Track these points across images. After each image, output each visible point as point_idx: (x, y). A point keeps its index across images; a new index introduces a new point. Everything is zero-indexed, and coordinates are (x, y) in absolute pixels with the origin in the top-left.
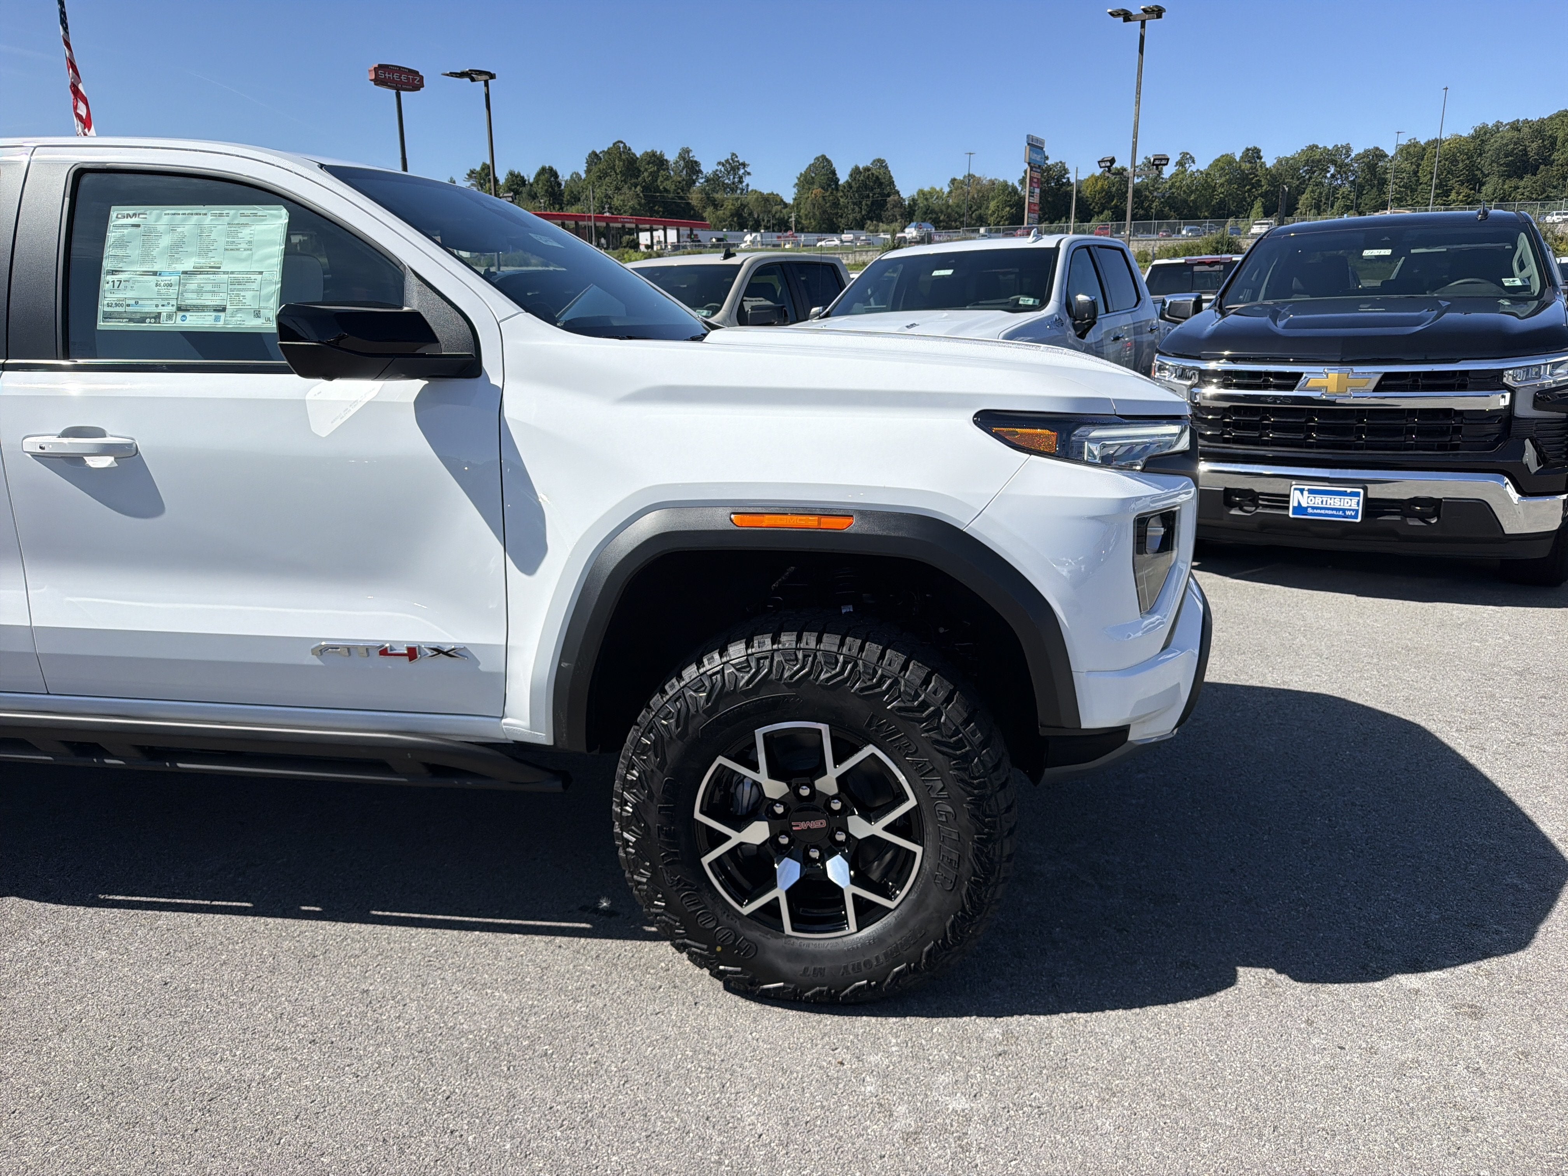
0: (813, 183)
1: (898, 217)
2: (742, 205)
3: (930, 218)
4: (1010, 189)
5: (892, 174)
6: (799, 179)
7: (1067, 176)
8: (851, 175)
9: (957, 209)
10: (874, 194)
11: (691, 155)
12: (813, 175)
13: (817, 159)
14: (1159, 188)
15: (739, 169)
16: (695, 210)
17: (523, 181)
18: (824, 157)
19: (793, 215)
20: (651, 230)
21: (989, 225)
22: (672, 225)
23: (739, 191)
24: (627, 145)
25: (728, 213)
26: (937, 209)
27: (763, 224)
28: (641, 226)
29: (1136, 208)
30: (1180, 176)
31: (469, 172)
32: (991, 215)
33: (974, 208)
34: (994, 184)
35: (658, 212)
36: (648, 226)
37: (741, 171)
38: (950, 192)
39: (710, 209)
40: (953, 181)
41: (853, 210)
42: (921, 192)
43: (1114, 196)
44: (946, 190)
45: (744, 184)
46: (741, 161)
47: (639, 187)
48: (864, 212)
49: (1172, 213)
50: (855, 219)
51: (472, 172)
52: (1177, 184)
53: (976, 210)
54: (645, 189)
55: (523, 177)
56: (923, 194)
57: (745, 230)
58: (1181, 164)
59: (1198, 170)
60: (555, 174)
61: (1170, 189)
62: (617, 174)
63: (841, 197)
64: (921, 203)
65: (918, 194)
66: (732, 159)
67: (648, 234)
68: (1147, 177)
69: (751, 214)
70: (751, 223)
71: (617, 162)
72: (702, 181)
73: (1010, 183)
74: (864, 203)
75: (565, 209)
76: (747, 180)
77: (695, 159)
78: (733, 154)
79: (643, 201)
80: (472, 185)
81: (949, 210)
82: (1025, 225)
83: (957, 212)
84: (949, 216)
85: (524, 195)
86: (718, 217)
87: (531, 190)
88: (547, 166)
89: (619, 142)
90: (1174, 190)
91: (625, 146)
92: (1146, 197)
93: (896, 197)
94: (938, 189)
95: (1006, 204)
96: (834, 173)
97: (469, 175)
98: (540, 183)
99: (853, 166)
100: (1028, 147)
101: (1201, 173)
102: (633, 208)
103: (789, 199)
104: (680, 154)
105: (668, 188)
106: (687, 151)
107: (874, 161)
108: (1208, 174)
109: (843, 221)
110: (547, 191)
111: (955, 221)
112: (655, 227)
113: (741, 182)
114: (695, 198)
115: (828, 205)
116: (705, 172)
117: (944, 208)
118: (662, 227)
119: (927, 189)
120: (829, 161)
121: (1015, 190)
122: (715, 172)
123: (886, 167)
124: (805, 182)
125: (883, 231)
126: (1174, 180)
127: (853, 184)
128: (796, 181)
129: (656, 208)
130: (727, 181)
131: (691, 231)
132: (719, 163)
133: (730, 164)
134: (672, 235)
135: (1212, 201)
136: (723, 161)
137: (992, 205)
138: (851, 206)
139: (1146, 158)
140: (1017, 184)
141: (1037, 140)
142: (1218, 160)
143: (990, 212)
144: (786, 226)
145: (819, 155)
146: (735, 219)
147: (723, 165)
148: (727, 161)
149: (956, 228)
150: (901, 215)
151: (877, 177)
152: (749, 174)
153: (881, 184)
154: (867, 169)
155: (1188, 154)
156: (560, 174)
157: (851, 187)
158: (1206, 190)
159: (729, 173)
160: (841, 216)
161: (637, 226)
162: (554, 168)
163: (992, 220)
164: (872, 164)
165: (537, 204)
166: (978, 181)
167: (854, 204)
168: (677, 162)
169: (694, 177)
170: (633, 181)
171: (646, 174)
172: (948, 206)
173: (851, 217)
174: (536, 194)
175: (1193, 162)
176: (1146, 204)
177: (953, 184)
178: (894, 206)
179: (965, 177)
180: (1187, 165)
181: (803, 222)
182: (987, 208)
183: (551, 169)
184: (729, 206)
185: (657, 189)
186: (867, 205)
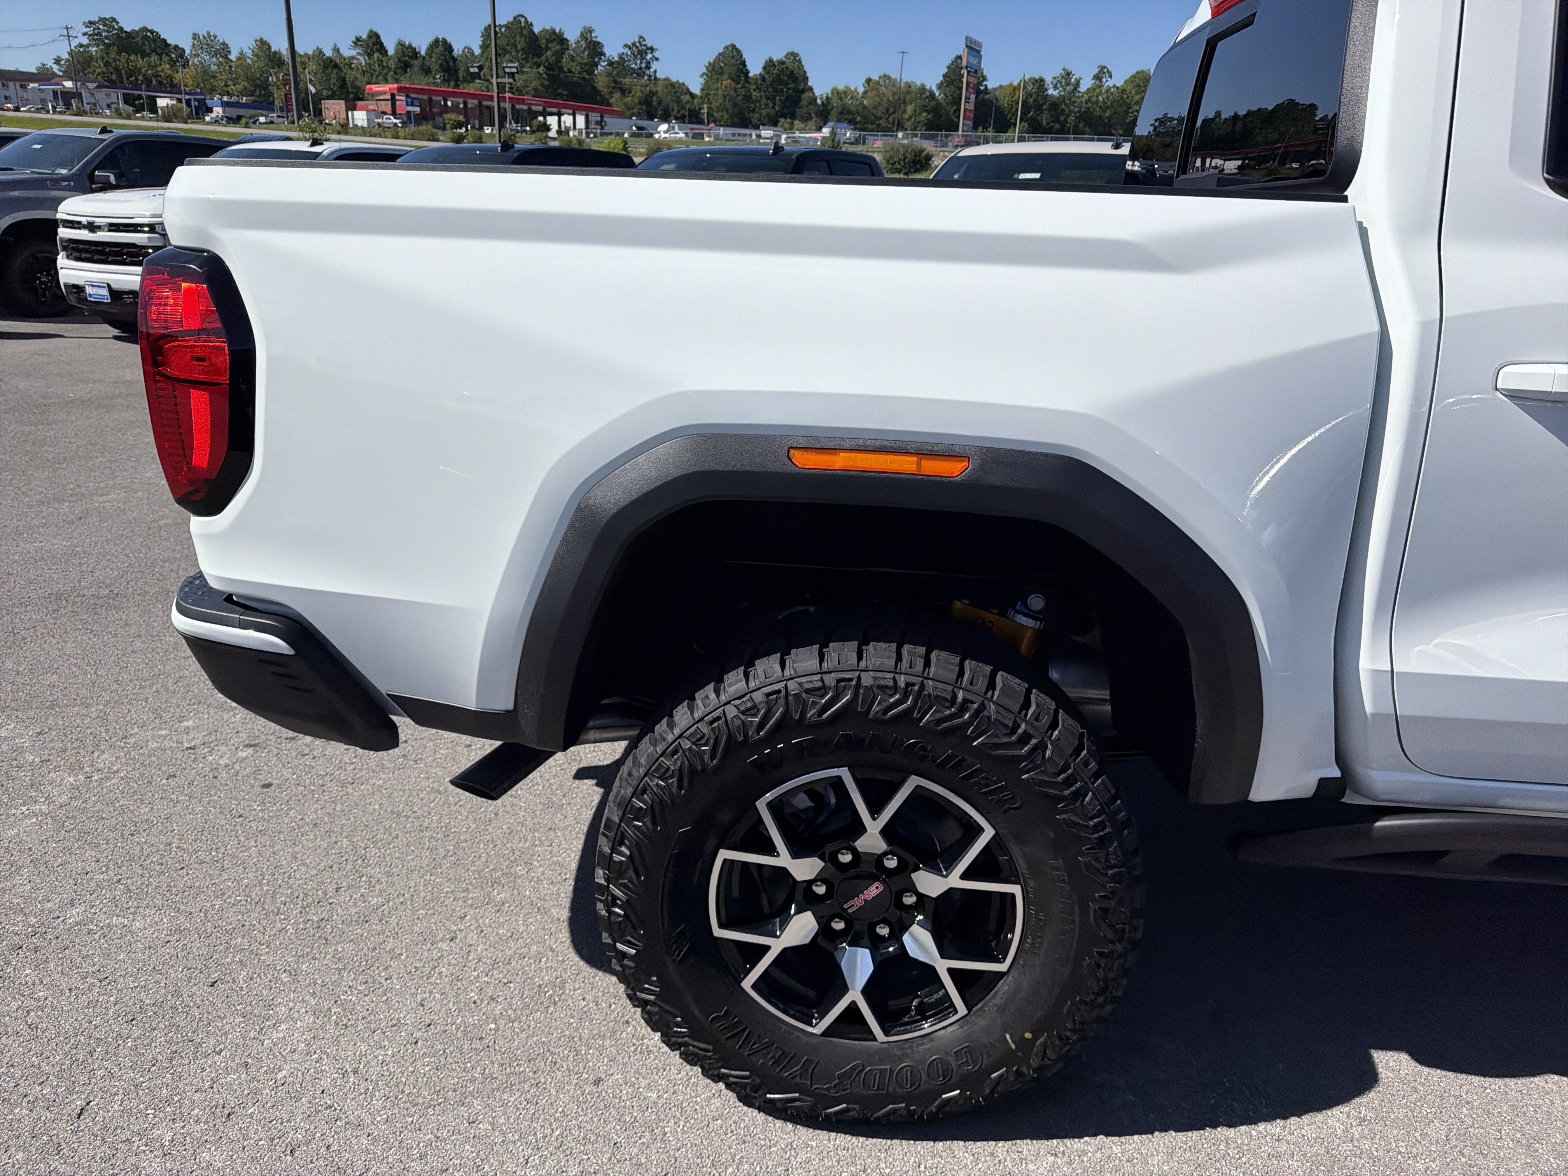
0: (722, 74)
1: (813, 115)
2: (650, 91)
3: (846, 119)
4: (928, 94)
5: (806, 68)
6: (707, 68)
7: (985, 83)
8: (765, 68)
9: (874, 111)
10: (789, 89)
11: (593, 35)
12: (722, 65)
13: (727, 47)
14: (1075, 102)
15: (646, 53)
16: (601, 95)
17: (415, 54)
18: (733, 46)
19: (705, 106)
20: (559, 115)
21: (906, 130)
22: (581, 109)
23: (646, 78)
24: (529, 20)
25: (636, 100)
26: (853, 109)
27: (673, 114)
28: (549, 110)
29: (1052, 122)
30: (1098, 91)
31: (354, 39)
32: (908, 120)
33: (892, 110)
34: (910, 87)
35: (561, 96)
36: (555, 110)
37: (649, 56)
38: (865, 92)
39: (617, 95)
40: (869, 81)
41: (766, 105)
42: (835, 91)
43: (1031, 108)
44: (861, 90)
45: (652, 70)
46: (649, 45)
47: (542, 67)
48: (777, 108)
49: (1087, 129)
50: (768, 115)
51: (358, 39)
52: (1094, 99)
53: (892, 113)
54: (549, 68)
55: (415, 49)
56: (838, 93)
57: (656, 120)
58: (1098, 77)
59: (1114, 86)
60: (449, 48)
61: (1086, 103)
62: (517, 51)
63: (754, 90)
64: (835, 102)
65: (832, 93)
66: (640, 43)
67: (556, 118)
68: (1064, 90)
69: (660, 103)
70: (660, 113)
71: (518, 38)
72: (604, 64)
73: (928, 87)
74: (777, 98)
75: (461, 86)
76: (654, 66)
77: (598, 40)
78: (641, 37)
79: (546, 83)
80: (359, 54)
81: (866, 112)
82: (960, 132)
83: (874, 115)
84: (865, 117)
85: (416, 69)
86: (626, 104)
87: (423, 65)
88: (441, 38)
89: (520, 15)
90: (1090, 105)
91: (526, 21)
92: (1063, 110)
93: (811, 95)
94: (852, 88)
95: (924, 108)
96: (743, 63)
97: (354, 43)
98: (434, 55)
99: (767, 58)
100: (966, 50)
101: (1118, 88)
102: (535, 90)
103: (696, 88)
104: (582, 33)
105: (573, 70)
106: (590, 31)
107: (788, 54)
108: (1124, 91)
109: (756, 115)
110: (441, 65)
111: (872, 123)
112: (563, 110)
113: (648, 67)
114: (601, 83)
115: (740, 97)
116: (608, 54)
117: (861, 109)
118: (571, 111)
119: (841, 87)
120: (739, 52)
121: (932, 94)
122: (621, 56)
123: (800, 61)
124: (714, 71)
125: (798, 130)
126: (1091, 94)
127: (767, 76)
128: (705, 70)
129: (560, 91)
130: (633, 66)
131: (602, 117)
132: (626, 46)
133: (637, 47)
134: (581, 120)
135: (1126, 119)
136: (630, 44)
137: (910, 108)
138: (764, 101)
139: (1064, 69)
140: (934, 89)
141: (975, 42)
142: (1134, 76)
143: (906, 116)
144: (697, 118)
145: (729, 43)
146: (644, 107)
147: (630, 48)
148: (634, 44)
149: (872, 131)
150: (816, 114)
151: (792, 72)
152: (657, 59)
153: (797, 79)
154: (782, 63)
155: (1105, 67)
156: (455, 47)
157: (764, 80)
158: (1121, 106)
159: (636, 57)
160: (754, 111)
161: (544, 109)
162: (448, 40)
163: (908, 125)
164: (785, 57)
165: (431, 80)
166: (893, 82)
167: (768, 98)
168: (579, 42)
169: (596, 60)
170: (536, 60)
171: (549, 53)
172: (865, 107)
173: (764, 112)
174: (429, 68)
175: (1111, 76)
176: (1062, 118)
177: (868, 84)
178: (809, 104)
179: (880, 78)
180: (1104, 80)
181: (715, 114)
182: (905, 111)
183: (445, 41)
184: (638, 93)
185: (561, 69)
186: (781, 100)
